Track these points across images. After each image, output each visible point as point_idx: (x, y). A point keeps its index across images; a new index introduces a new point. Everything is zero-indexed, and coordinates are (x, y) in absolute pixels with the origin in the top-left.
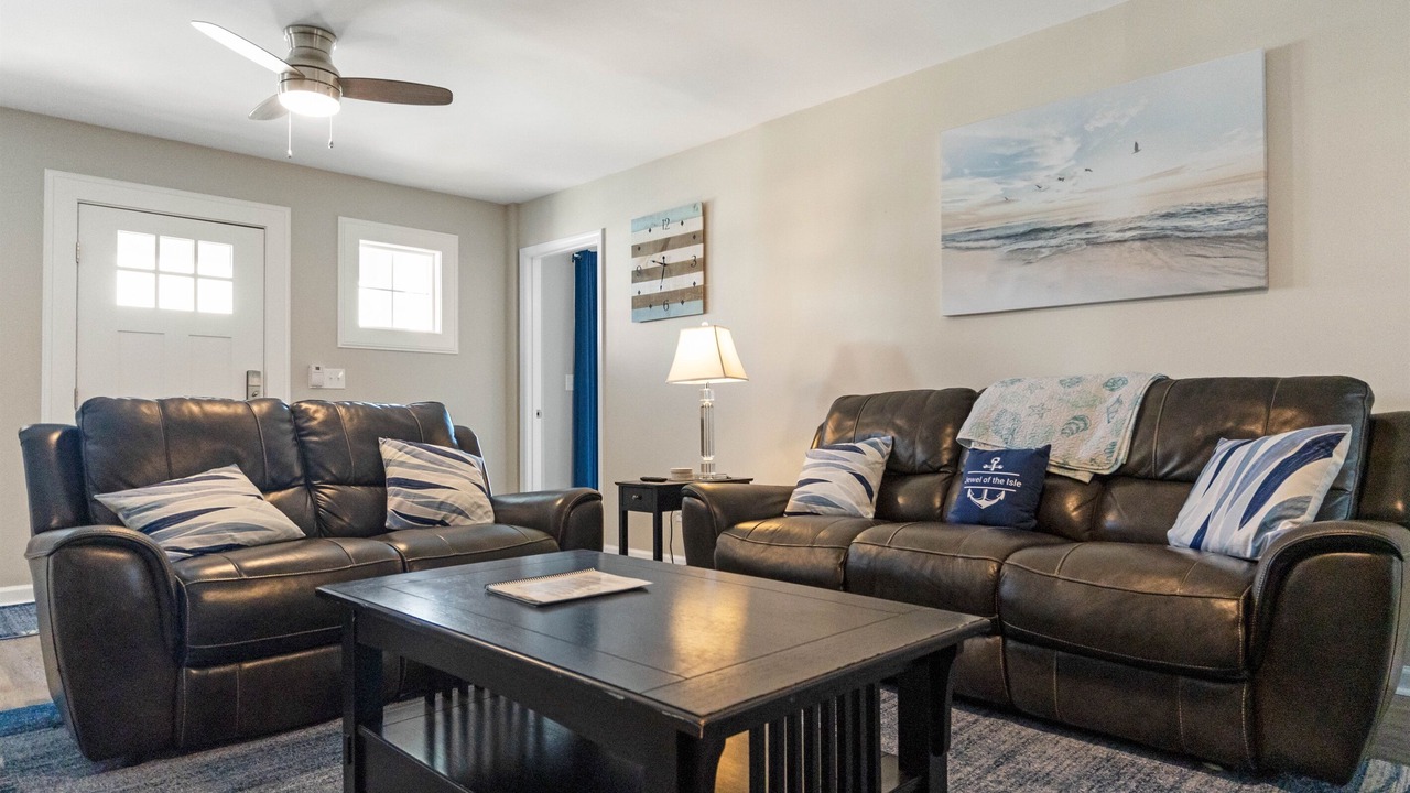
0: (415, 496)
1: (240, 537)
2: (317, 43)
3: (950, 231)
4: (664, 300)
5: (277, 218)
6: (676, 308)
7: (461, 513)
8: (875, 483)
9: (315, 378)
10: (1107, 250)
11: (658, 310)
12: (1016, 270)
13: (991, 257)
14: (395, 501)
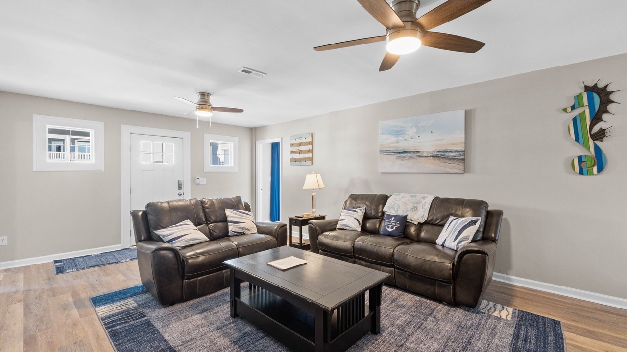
0: (236, 226)
1: (194, 242)
2: (206, 97)
3: (381, 149)
4: (300, 160)
5: (186, 135)
6: (303, 163)
7: (248, 230)
8: (361, 221)
9: (198, 181)
10: (424, 159)
11: (298, 163)
12: (399, 162)
13: (394, 157)
14: (232, 228)
